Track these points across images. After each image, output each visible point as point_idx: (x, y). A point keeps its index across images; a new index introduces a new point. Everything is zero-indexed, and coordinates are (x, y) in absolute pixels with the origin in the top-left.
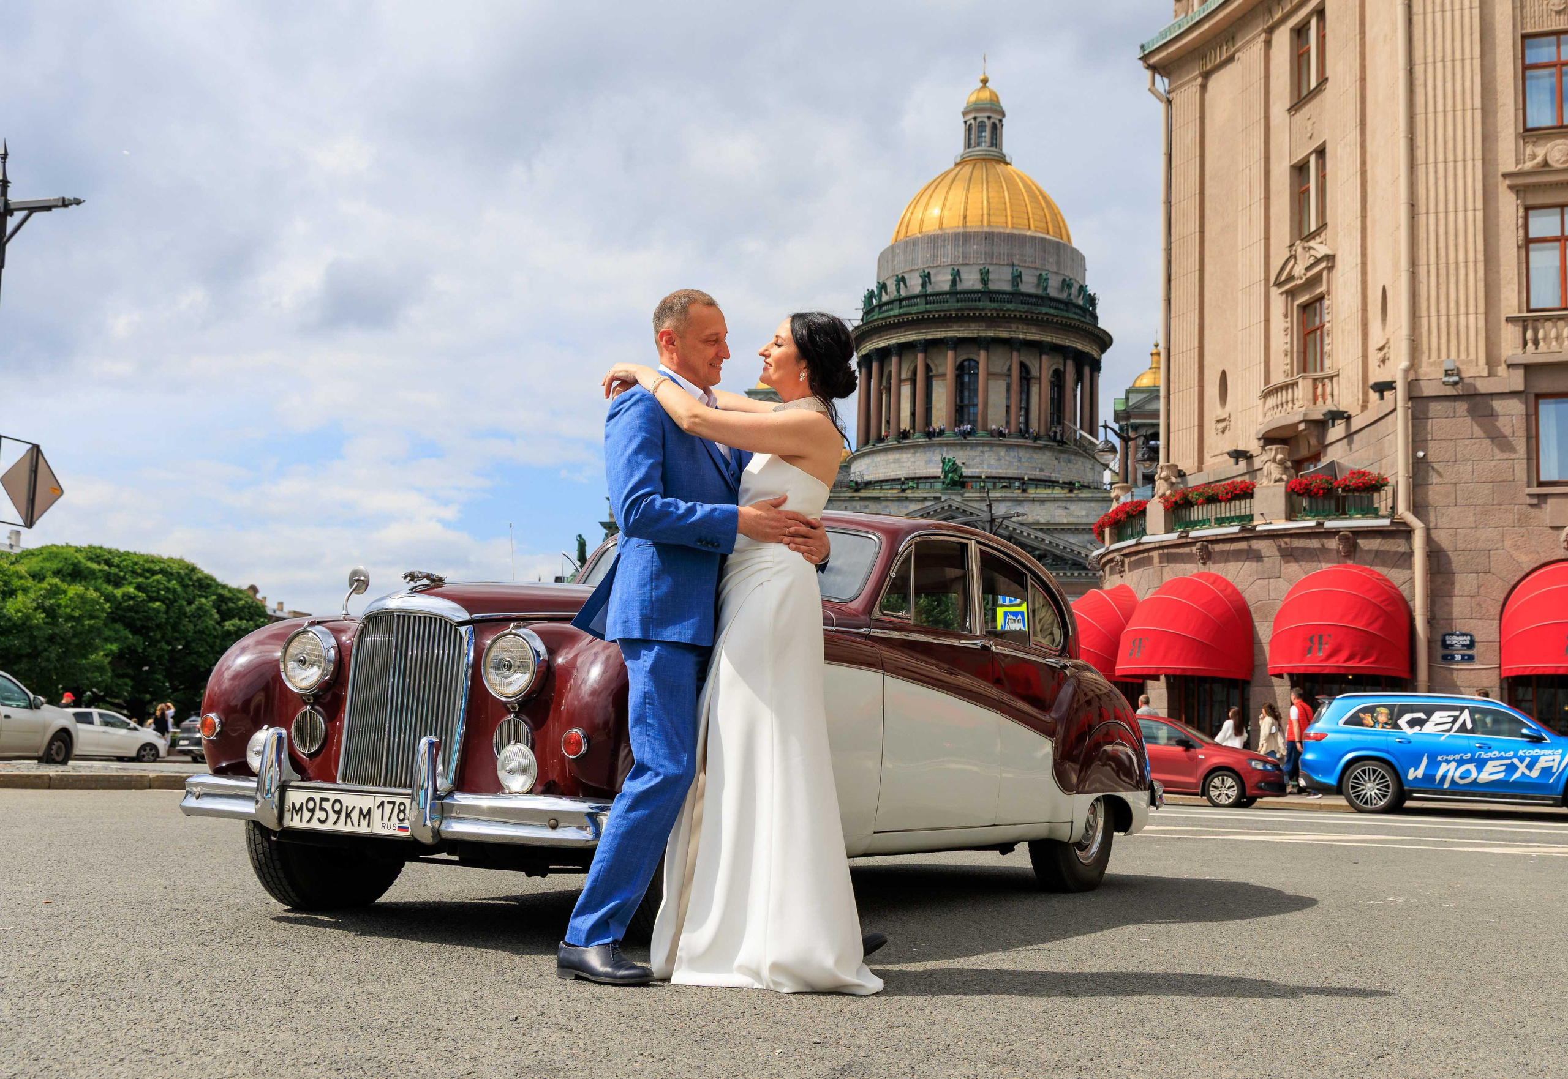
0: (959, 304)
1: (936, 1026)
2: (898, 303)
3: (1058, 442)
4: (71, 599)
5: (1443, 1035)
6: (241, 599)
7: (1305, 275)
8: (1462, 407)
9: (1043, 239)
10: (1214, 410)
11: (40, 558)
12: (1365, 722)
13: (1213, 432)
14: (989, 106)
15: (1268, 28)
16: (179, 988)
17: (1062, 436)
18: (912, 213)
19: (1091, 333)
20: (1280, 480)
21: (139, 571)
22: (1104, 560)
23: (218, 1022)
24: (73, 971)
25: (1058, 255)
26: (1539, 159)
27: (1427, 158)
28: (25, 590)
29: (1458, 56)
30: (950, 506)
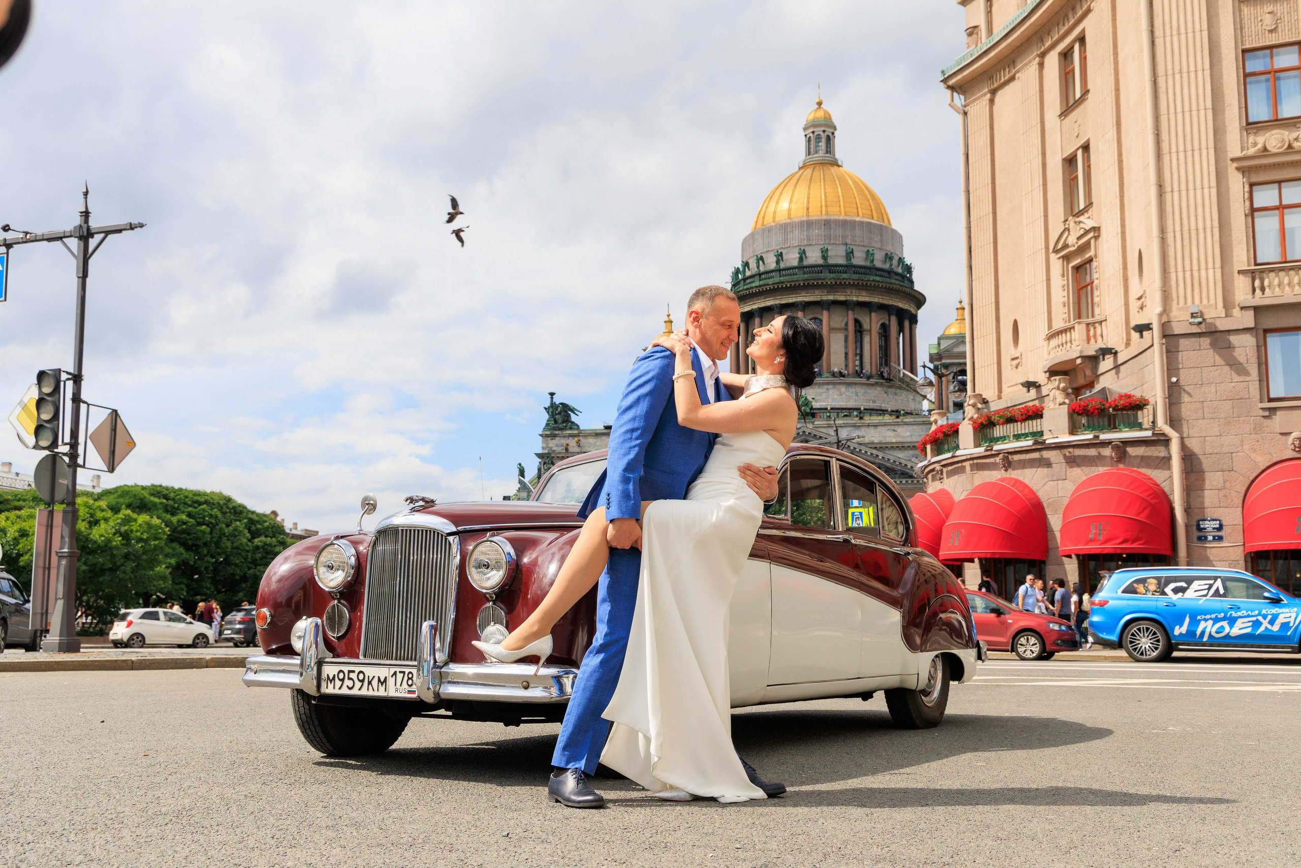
0: (806, 276)
1: (829, 834)
2: (758, 277)
3: (887, 379)
4: (140, 525)
5: (1225, 833)
6: (266, 522)
7: (1077, 243)
8: (1206, 341)
9: (869, 223)
10: (1008, 350)
11: (116, 495)
12: (1139, 590)
13: (1009, 367)
14: (823, 122)
15: (1041, 53)
16: (252, 817)
17: (889, 374)
18: (767, 207)
19: (910, 294)
20: (1064, 403)
21: (189, 502)
22: (927, 470)
23: (285, 842)
24: (172, 806)
25: (881, 235)
26: (1260, 146)
27: (1170, 149)
28: (106, 520)
29: (1192, 68)
30: (804, 432)
